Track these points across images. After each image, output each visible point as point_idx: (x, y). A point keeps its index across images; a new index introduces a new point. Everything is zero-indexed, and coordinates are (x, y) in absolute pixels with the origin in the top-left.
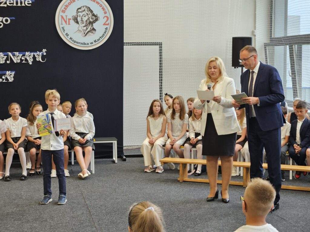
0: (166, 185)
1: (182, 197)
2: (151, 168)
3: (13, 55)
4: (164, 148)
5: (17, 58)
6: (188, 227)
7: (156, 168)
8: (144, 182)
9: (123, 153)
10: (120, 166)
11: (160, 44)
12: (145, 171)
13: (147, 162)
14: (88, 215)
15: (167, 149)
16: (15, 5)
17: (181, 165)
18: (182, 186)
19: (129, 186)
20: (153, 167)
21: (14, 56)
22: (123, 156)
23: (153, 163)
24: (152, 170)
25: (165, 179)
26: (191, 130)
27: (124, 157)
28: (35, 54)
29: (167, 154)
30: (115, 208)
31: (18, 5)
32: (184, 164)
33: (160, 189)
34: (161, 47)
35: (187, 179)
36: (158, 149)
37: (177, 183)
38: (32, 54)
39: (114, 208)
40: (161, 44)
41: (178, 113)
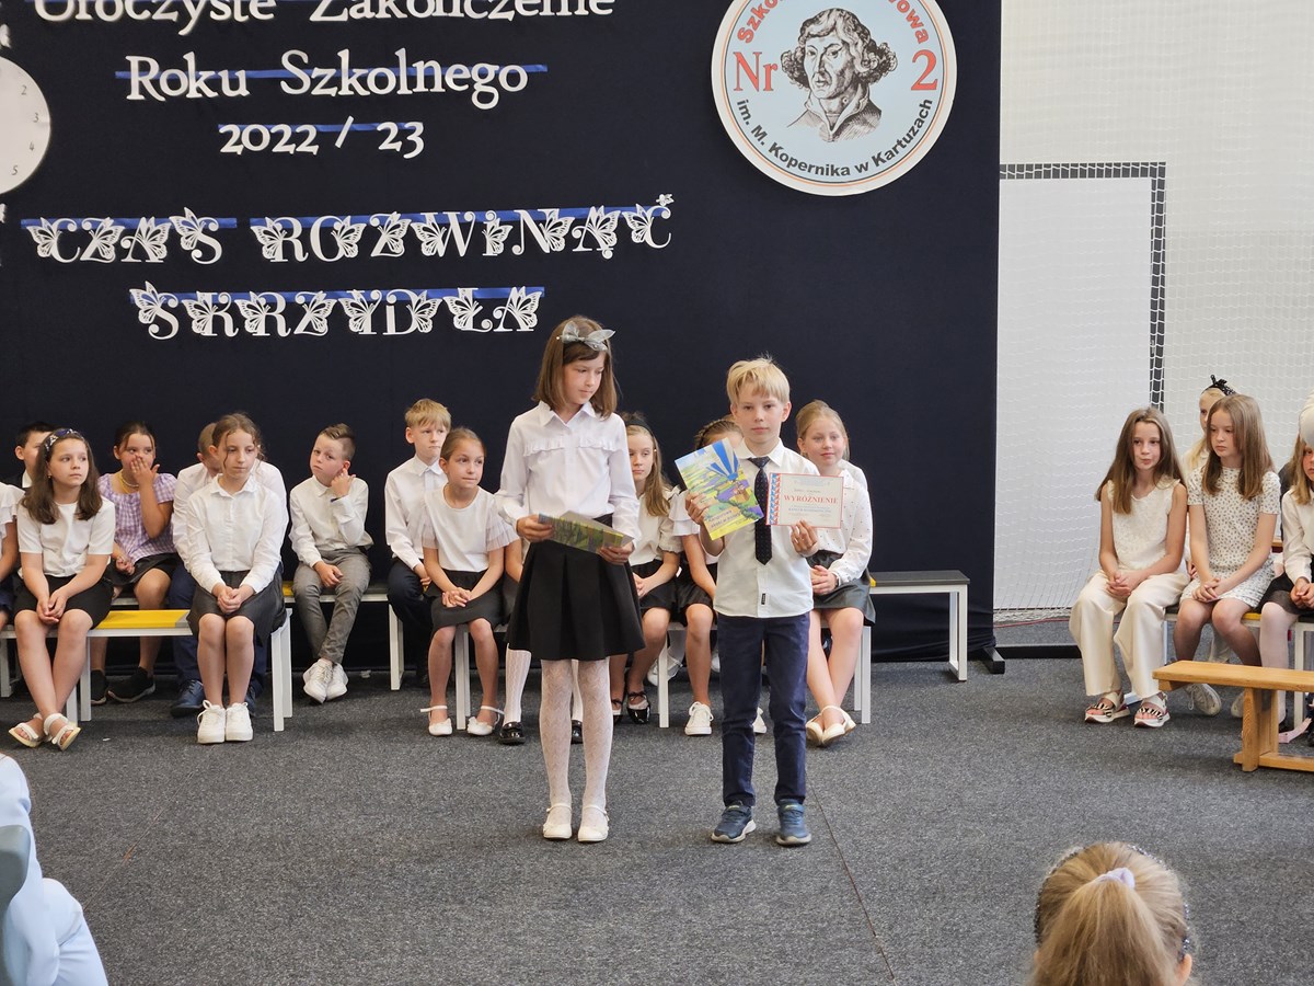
0: (1181, 781)
1: (1257, 837)
2: (1114, 706)
3: (537, 223)
4: (1172, 618)
5: (551, 232)
6: (1288, 970)
7: (1137, 705)
8: (1083, 767)
9: (991, 638)
10: (978, 693)
11: (1156, 172)
12: (1088, 716)
13: (1096, 679)
14: (845, 898)
15: (1186, 625)
16: (547, 11)
17: (1250, 696)
18: (1251, 788)
19: (1020, 783)
20: (1122, 700)
21: (541, 225)
22: (992, 652)
23: (1123, 682)
24: (1117, 715)
25: (1177, 757)
26: (1292, 543)
27: (997, 657)
28: (625, 214)
29: (1186, 645)
30: (963, 875)
31: (558, 14)
32: (1263, 690)
33: (1154, 796)
34: (1162, 184)
35: (1273, 758)
36: (1144, 622)
37: (1230, 775)
38: (617, 213)
39: (956, 872)
40: (1162, 172)
41: (1232, 468)
